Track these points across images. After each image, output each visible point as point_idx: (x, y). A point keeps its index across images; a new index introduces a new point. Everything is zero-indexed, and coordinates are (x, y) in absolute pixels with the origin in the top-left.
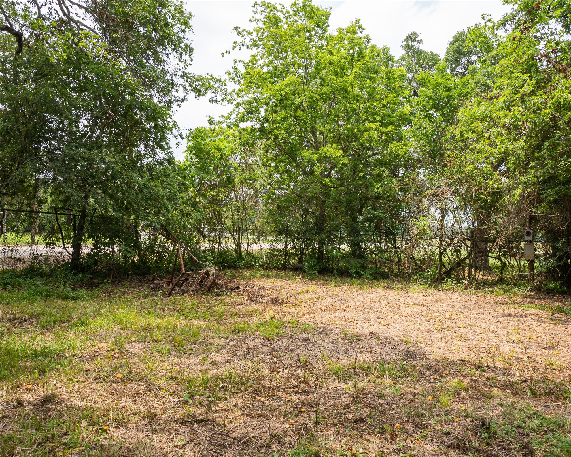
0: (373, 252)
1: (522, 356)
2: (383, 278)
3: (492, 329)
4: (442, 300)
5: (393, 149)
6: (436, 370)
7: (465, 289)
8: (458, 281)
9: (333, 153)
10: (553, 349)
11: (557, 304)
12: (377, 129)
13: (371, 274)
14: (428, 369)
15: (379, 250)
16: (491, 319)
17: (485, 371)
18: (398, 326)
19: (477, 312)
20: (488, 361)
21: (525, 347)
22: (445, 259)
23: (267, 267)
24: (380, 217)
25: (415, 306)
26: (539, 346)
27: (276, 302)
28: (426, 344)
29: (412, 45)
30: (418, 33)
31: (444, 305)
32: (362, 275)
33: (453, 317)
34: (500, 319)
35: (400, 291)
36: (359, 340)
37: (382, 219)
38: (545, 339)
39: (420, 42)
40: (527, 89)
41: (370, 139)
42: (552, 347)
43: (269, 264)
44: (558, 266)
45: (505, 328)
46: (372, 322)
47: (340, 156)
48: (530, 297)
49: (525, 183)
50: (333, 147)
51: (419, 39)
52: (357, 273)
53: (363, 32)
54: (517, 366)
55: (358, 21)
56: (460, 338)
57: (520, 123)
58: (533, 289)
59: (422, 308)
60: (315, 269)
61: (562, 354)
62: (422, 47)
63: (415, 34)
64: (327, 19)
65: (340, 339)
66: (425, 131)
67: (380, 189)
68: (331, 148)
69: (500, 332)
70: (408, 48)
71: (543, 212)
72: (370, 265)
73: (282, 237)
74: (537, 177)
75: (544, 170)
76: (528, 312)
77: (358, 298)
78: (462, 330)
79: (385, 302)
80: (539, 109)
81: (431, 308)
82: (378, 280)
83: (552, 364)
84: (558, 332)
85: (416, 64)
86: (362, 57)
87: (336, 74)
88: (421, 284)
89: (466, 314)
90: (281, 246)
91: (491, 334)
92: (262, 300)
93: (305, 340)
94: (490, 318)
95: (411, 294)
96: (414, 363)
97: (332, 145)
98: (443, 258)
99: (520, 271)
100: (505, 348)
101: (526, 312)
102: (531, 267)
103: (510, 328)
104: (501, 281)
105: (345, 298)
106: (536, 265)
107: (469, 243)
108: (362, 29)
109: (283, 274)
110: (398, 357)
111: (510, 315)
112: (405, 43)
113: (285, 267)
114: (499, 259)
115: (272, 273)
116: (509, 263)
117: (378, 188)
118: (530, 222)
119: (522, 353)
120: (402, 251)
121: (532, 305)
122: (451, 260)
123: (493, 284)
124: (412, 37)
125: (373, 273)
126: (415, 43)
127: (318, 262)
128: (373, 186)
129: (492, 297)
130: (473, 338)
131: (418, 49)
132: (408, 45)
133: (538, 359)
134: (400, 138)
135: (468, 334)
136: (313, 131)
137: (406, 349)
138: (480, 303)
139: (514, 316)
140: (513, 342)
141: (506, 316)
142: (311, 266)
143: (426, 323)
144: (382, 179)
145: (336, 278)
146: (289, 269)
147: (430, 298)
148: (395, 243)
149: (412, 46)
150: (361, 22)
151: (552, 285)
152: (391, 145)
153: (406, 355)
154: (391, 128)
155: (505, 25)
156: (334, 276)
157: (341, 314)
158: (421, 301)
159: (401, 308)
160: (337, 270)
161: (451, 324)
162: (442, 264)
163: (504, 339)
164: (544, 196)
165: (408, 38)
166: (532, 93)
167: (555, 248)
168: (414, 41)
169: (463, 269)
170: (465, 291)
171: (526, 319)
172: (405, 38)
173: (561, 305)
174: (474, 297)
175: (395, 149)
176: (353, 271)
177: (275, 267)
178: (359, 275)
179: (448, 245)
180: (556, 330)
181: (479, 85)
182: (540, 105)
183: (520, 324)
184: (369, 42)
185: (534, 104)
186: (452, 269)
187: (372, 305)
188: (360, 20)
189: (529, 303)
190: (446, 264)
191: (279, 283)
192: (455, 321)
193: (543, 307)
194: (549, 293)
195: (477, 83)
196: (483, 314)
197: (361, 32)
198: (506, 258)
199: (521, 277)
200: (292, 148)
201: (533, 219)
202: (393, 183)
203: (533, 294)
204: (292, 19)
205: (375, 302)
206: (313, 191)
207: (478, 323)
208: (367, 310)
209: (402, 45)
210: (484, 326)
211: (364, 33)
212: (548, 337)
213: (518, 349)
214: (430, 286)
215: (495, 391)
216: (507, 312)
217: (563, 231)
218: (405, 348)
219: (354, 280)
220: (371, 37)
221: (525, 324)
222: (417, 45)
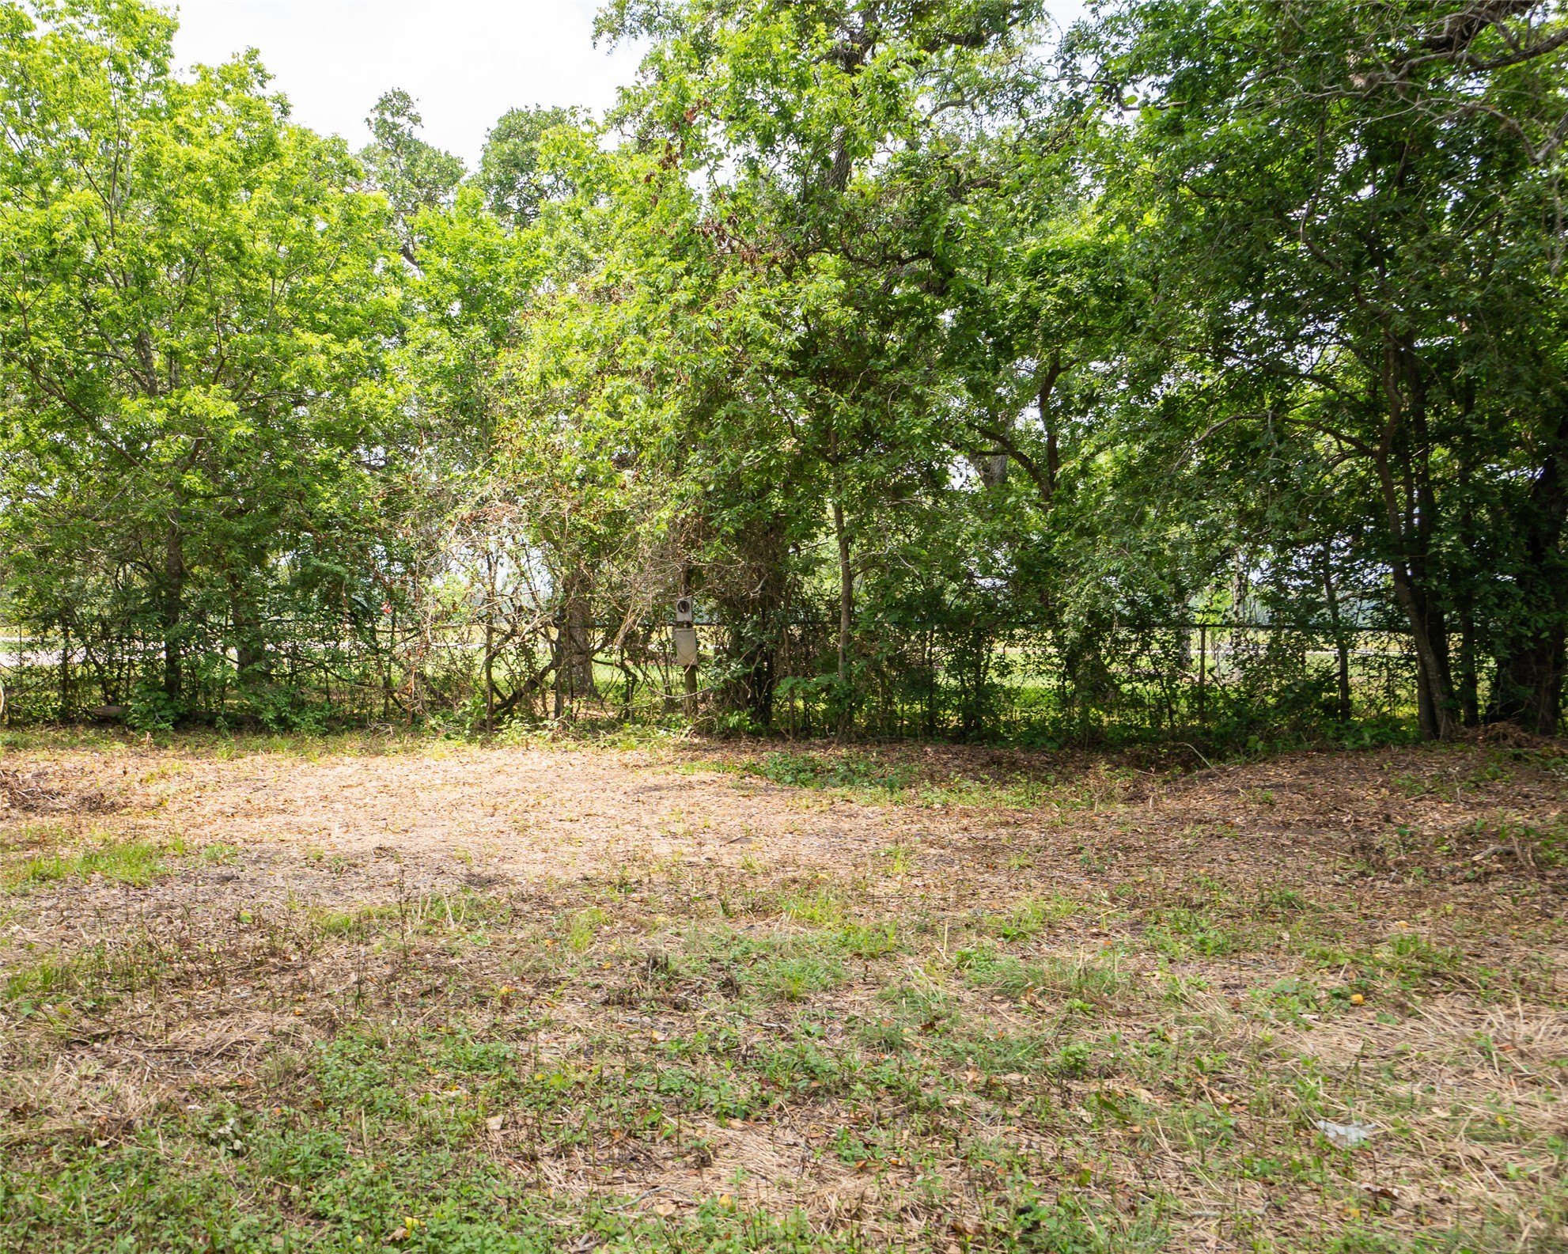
0: (320, 665)
1: (695, 859)
2: (351, 729)
3: (628, 816)
4: (506, 768)
5: (363, 402)
6: (542, 901)
7: (554, 740)
8: (535, 722)
9: (211, 407)
10: (750, 842)
11: (747, 759)
12: (324, 350)
13: (318, 722)
14: (524, 900)
15: (336, 658)
16: (623, 798)
17: (635, 891)
18: (431, 831)
19: (590, 787)
20: (634, 873)
21: (699, 844)
22: (500, 674)
23: (11, 721)
24: (337, 574)
25: (448, 788)
26: (723, 839)
27: (96, 804)
28: (503, 859)
29: (394, 124)
30: (413, 99)
31: (515, 779)
32: (295, 724)
33: (543, 802)
34: (642, 797)
35: (401, 758)
36: (355, 866)
37: (343, 578)
38: (733, 825)
39: (416, 120)
40: (683, 297)
41: (308, 375)
42: (746, 839)
43: (18, 712)
44: (746, 676)
45: (653, 812)
46: (364, 830)
47: (229, 418)
48: (692, 747)
49: (681, 497)
50: (212, 392)
51: (412, 111)
52: (281, 720)
53: (268, 84)
54: (690, 876)
55: (252, 54)
56: (569, 840)
57: (672, 371)
58: (699, 731)
59: (467, 790)
60: (162, 717)
61: (766, 849)
62: (418, 133)
63: (404, 97)
64: (168, 38)
65: (308, 870)
66: (441, 356)
67: (335, 501)
68: (206, 393)
69: (646, 820)
70: (385, 130)
71: (716, 559)
72: (316, 698)
73: (54, 633)
74: (704, 484)
75: (718, 467)
76: (693, 779)
77: (305, 780)
78: (567, 825)
79: (374, 783)
80: (706, 340)
81: (489, 788)
82: (338, 734)
83: (750, 866)
84: (754, 811)
85: (404, 173)
86: (275, 156)
87: (207, 197)
88: (448, 737)
89: (568, 794)
90: (48, 659)
91: (628, 827)
92: (58, 803)
93: (228, 879)
94: (619, 796)
95: (427, 761)
96: (492, 893)
97: (209, 388)
98: (495, 673)
99: (668, 690)
100: (663, 848)
101: (689, 778)
102: (691, 684)
103: (664, 810)
104: (628, 716)
105: (271, 782)
106: (700, 676)
107: (554, 634)
108: (264, 78)
109: (63, 734)
110: (455, 888)
111: (657, 788)
112: (377, 114)
113: (66, 718)
114: (623, 666)
115: (35, 735)
116: (644, 674)
117: (328, 501)
118: (688, 581)
119: (695, 854)
120: (393, 659)
121: (697, 764)
122: (513, 676)
123: (612, 726)
124: (396, 103)
125: (325, 719)
126: (401, 120)
127: (171, 699)
128: (315, 495)
129: (614, 755)
130: (594, 837)
131: (410, 135)
132: (385, 121)
133: (726, 861)
134: (378, 370)
135: (581, 830)
136: (140, 344)
137: (465, 872)
138: (592, 769)
139: (667, 788)
140: (675, 836)
141: (650, 789)
142: (150, 711)
143: (487, 820)
144: (337, 475)
145: (225, 737)
146: (83, 721)
147: (480, 768)
148: (374, 640)
149: (395, 126)
150: (261, 59)
151: (733, 720)
152: (356, 392)
153: (469, 882)
154: (355, 345)
155: (622, 122)
156: (217, 731)
157: (281, 819)
158: (461, 775)
159: (418, 793)
160: (226, 716)
161: (543, 817)
162: (493, 686)
163: (657, 834)
164: (716, 523)
165: (384, 104)
166: (692, 306)
167: (738, 637)
168: (397, 113)
169: (543, 692)
170: (554, 745)
171: (691, 793)
172: (378, 102)
173: (754, 759)
174: (576, 757)
175: (368, 403)
176: (270, 715)
177: (36, 720)
178: (286, 726)
179: (507, 638)
180: (750, 807)
181: (566, 253)
182: (709, 334)
183: (682, 803)
184: (285, 112)
185: (697, 330)
186: (517, 696)
187: (347, 793)
188: (257, 52)
189: (692, 760)
190: (502, 685)
191: (72, 760)
192: (550, 809)
193: (721, 767)
194: (729, 736)
195: (561, 248)
196: (604, 790)
197: (261, 83)
198: (638, 665)
199: (671, 705)
200: (82, 388)
201: (692, 576)
202: (366, 488)
203: (696, 741)
204: (62, 24)
205: (350, 786)
206: (155, 507)
207: (598, 807)
208: (337, 806)
209: (368, 120)
210: (611, 812)
211: (271, 89)
212: (738, 821)
213: (686, 848)
214: (470, 740)
215: (661, 918)
216: (652, 781)
217: (754, 600)
218: (460, 870)
219: (277, 738)
220: (290, 100)
221: (692, 801)
222: (408, 126)
